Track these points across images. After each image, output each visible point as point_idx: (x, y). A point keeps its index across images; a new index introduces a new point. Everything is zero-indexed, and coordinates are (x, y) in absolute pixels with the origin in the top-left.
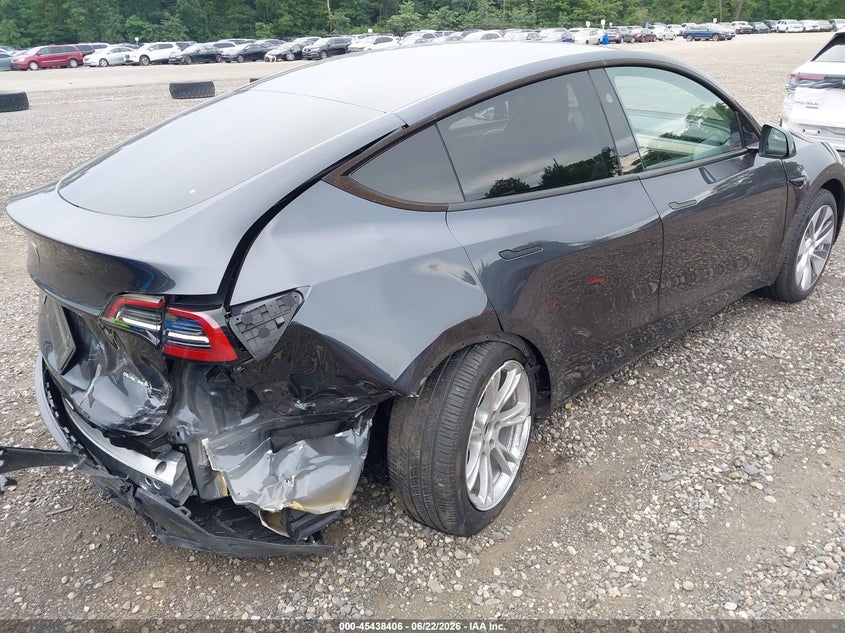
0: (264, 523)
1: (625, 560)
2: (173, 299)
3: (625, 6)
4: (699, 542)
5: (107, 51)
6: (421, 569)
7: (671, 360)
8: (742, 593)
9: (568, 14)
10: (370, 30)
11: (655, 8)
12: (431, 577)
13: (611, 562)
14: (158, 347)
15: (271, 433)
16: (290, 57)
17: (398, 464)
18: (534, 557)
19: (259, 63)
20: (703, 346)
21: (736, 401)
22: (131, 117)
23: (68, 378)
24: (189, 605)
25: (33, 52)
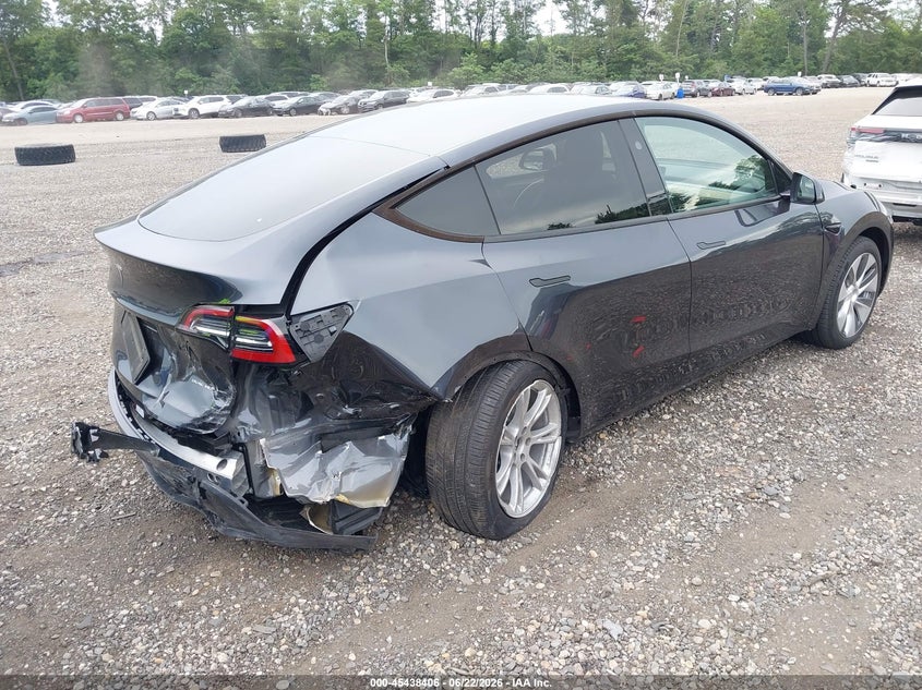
0: (311, 523)
1: (643, 561)
2: (241, 309)
3: (702, 59)
4: (712, 549)
5: (155, 104)
6: (454, 566)
7: (708, 398)
8: (746, 588)
9: (641, 67)
10: (430, 84)
11: (734, 61)
12: (462, 572)
13: (629, 563)
14: (227, 351)
15: (321, 436)
16: (345, 110)
17: (435, 469)
18: (558, 558)
19: (313, 117)
20: (742, 386)
21: (767, 434)
22: (180, 171)
23: (141, 387)
24: (243, 590)
25: (78, 104)
